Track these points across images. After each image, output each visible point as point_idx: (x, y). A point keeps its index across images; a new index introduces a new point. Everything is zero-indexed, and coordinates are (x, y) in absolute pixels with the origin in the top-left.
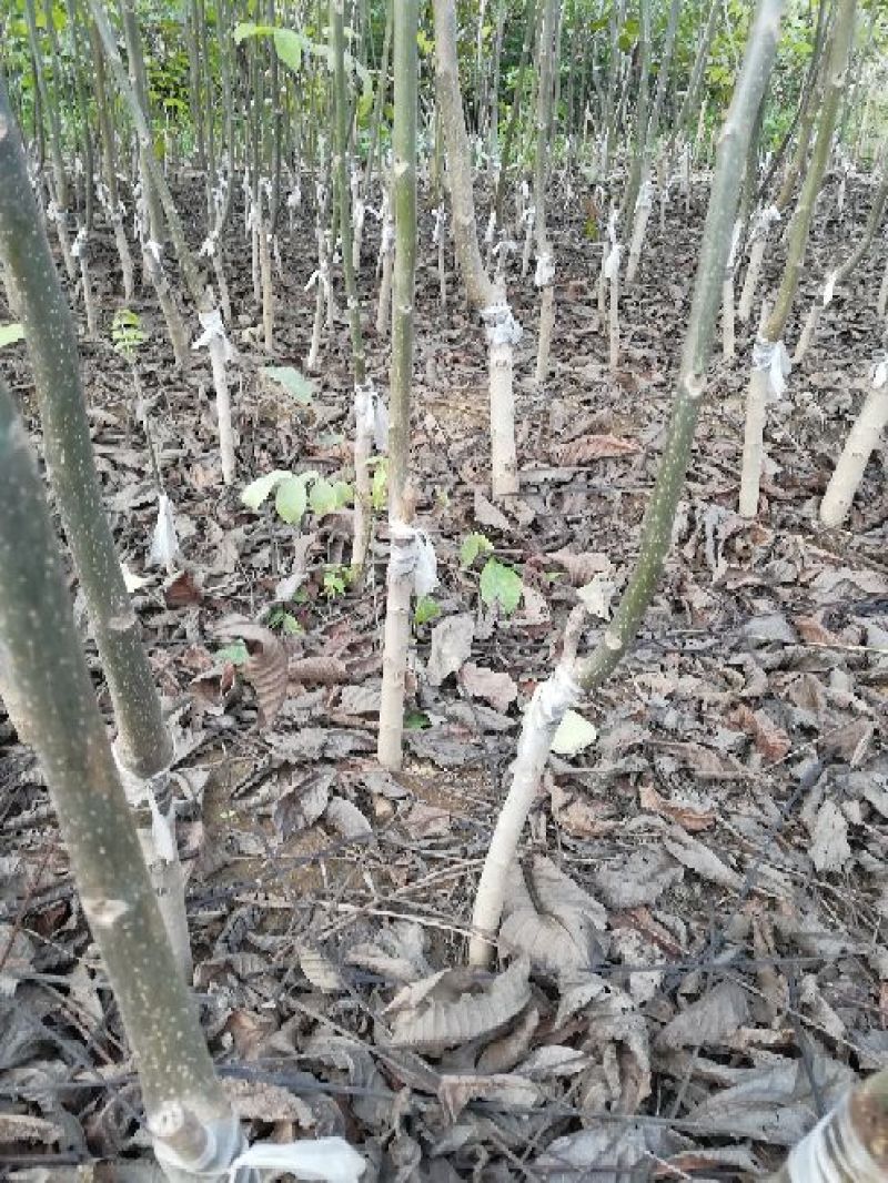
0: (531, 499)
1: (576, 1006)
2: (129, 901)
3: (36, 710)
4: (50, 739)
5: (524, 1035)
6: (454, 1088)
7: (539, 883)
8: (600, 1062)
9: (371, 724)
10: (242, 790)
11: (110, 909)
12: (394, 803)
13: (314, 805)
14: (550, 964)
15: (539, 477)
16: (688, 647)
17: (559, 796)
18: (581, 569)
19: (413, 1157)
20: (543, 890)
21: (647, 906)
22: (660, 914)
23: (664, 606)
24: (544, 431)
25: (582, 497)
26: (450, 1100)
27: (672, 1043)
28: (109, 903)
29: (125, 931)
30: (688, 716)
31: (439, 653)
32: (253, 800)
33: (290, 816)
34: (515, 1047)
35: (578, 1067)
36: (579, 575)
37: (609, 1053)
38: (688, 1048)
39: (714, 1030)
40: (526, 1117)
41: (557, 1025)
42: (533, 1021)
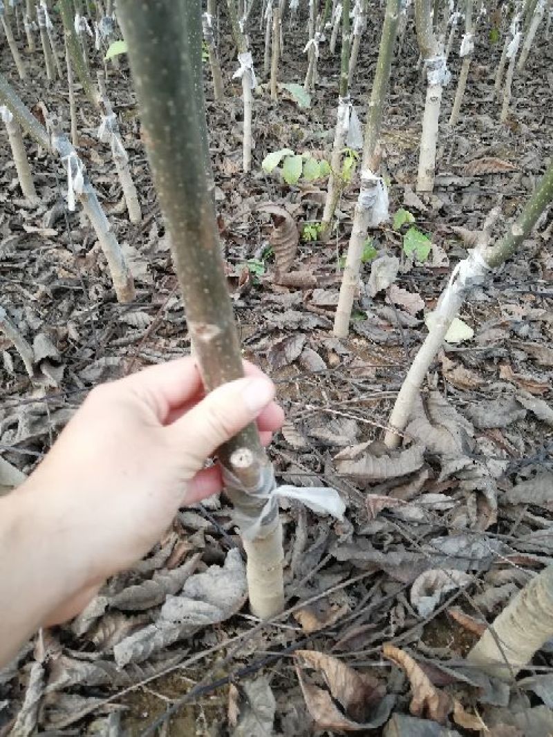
0: (441, 195)
1: (453, 470)
2: (221, 326)
3: (168, 184)
4: (176, 207)
5: (418, 484)
6: (375, 501)
7: (431, 407)
8: (464, 503)
9: (330, 313)
10: (249, 341)
11: (209, 331)
12: (341, 357)
13: (293, 351)
14: (437, 450)
15: (448, 182)
16: (539, 291)
17: (447, 363)
18: (472, 239)
19: (348, 531)
20: (434, 411)
21: (500, 429)
22: (507, 435)
23: (525, 265)
24: (453, 155)
25: (474, 197)
26: (372, 507)
27: (512, 500)
28: (209, 327)
29: (217, 346)
30: (536, 330)
31: (376, 278)
32: (255, 346)
33: (278, 357)
34: (411, 490)
35: (450, 505)
36: (470, 242)
37: (471, 498)
38: (522, 505)
39: (539, 497)
40: (416, 525)
41: (440, 480)
42: (425, 476)
